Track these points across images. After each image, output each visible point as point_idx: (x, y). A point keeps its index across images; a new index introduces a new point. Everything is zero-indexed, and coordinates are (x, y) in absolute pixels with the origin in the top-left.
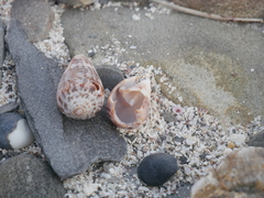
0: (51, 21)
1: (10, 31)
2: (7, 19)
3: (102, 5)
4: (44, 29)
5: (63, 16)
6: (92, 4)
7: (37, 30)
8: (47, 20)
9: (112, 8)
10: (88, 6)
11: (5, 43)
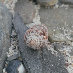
0: (34, 14)
1: (14, 18)
2: (13, 12)
3: (59, 6)
4: (31, 17)
5: (40, 11)
6: (54, 5)
7: (27, 18)
8: (33, 13)
9: (64, 8)
10: (52, 6)
11: (12, 24)
